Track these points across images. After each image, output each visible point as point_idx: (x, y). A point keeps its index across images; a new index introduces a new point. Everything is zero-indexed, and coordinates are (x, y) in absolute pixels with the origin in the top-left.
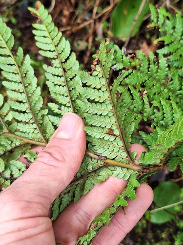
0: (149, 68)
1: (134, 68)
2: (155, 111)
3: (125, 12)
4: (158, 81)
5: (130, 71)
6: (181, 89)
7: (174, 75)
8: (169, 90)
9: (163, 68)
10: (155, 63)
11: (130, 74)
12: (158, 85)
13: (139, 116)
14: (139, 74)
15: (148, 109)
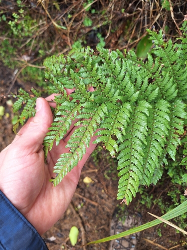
0: (170, 51)
1: (163, 47)
2: (161, 76)
3: (145, 45)
4: (170, 61)
5: (160, 48)
6: (178, 71)
7: (179, 62)
8: (172, 68)
9: (177, 56)
10: (174, 50)
11: (158, 49)
12: (169, 63)
13: (151, 75)
14: (163, 52)
15: (157, 74)
